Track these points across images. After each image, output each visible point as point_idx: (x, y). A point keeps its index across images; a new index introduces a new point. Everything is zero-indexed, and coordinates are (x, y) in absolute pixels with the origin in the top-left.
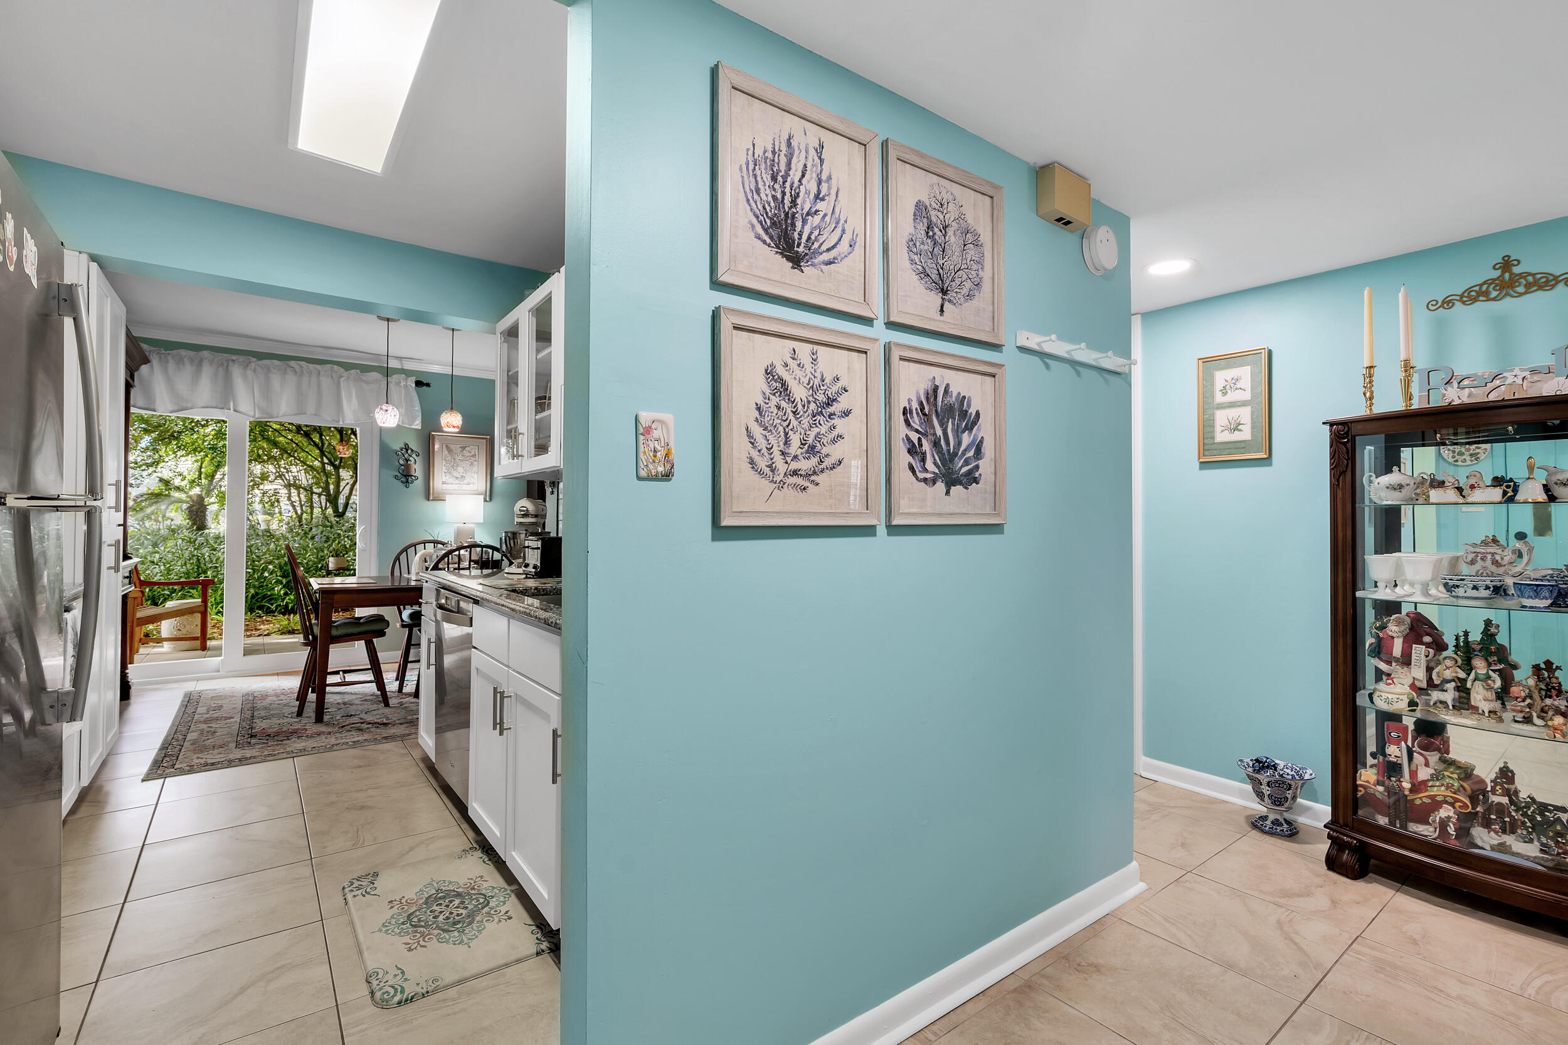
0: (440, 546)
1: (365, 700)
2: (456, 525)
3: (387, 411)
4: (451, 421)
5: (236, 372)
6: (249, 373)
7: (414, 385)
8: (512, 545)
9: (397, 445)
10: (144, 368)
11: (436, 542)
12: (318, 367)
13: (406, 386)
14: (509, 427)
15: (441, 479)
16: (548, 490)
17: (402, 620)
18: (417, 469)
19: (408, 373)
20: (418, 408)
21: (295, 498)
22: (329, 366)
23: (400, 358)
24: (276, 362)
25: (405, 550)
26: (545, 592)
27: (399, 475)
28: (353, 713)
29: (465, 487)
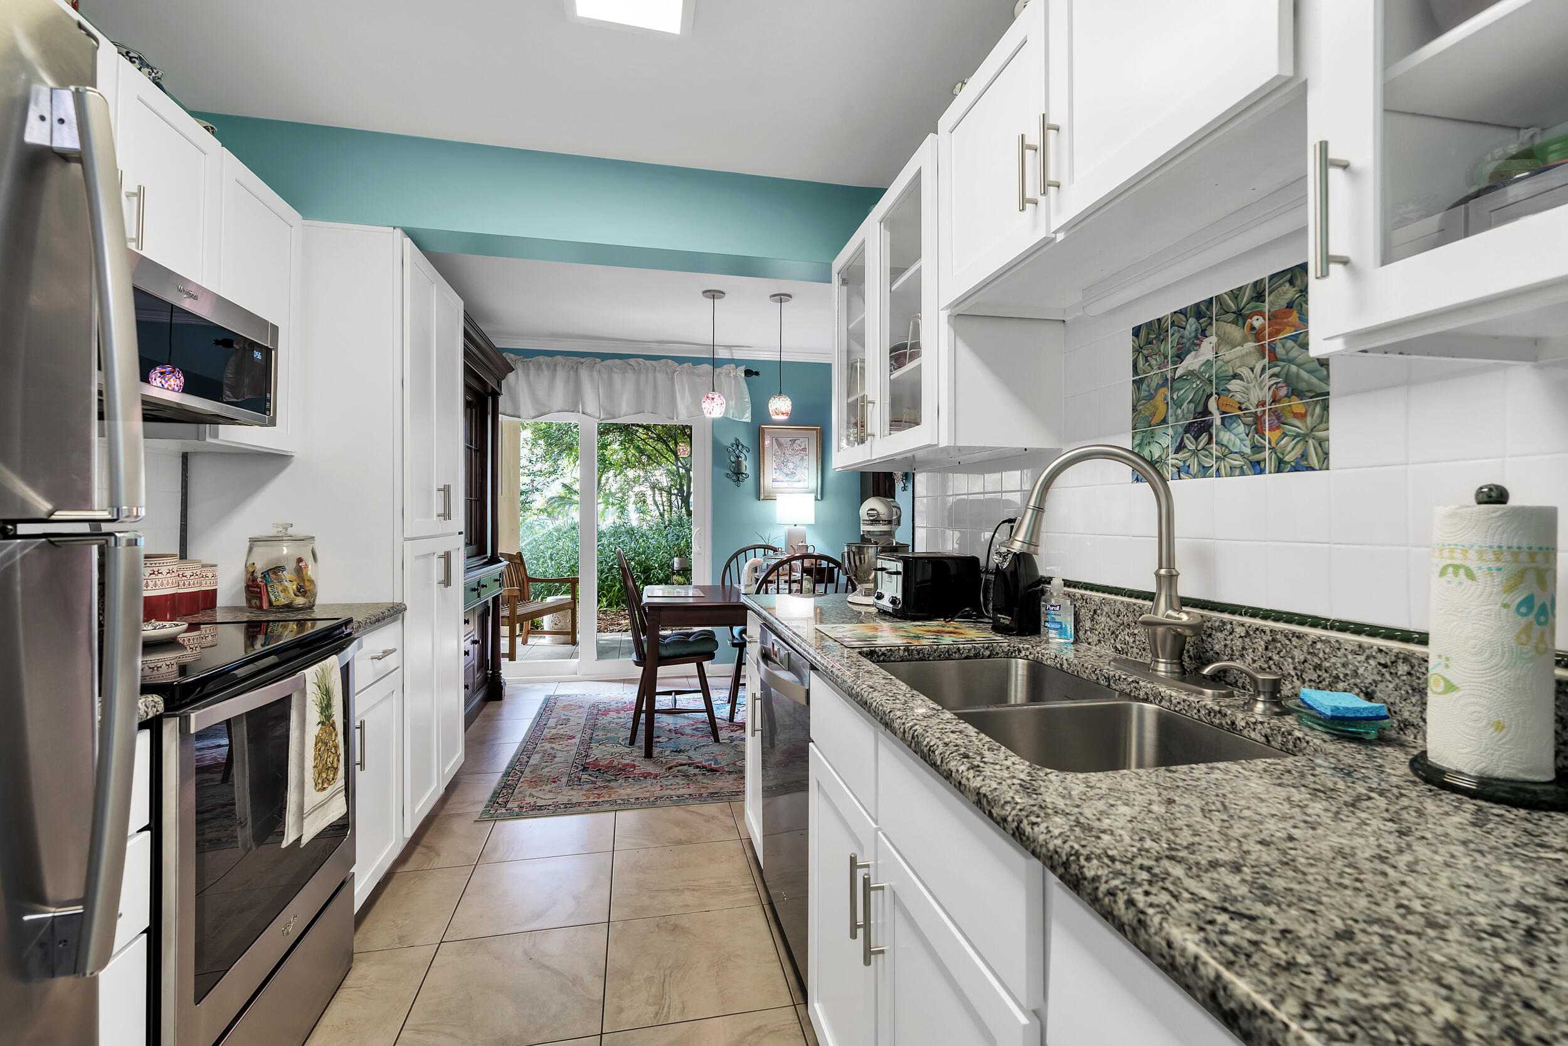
0: (771, 552)
1: (696, 729)
2: (786, 528)
3: (713, 399)
4: (780, 407)
5: (584, 374)
6: (595, 374)
7: (743, 375)
8: (858, 563)
9: (728, 441)
10: (511, 376)
11: (766, 547)
12: (654, 363)
13: (735, 376)
14: (850, 400)
15: (771, 477)
16: (899, 486)
17: (733, 637)
18: (747, 466)
19: (737, 363)
20: (747, 399)
21: (658, 498)
22: (664, 361)
23: (729, 347)
24: (618, 361)
25: (736, 556)
26: (921, 655)
27: (730, 473)
28: (683, 748)
29: (796, 485)
